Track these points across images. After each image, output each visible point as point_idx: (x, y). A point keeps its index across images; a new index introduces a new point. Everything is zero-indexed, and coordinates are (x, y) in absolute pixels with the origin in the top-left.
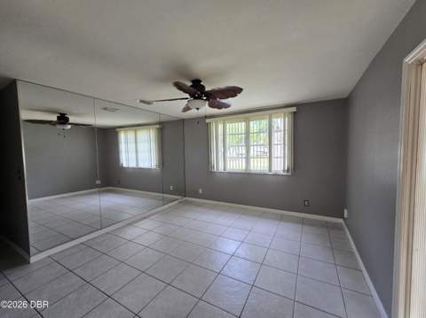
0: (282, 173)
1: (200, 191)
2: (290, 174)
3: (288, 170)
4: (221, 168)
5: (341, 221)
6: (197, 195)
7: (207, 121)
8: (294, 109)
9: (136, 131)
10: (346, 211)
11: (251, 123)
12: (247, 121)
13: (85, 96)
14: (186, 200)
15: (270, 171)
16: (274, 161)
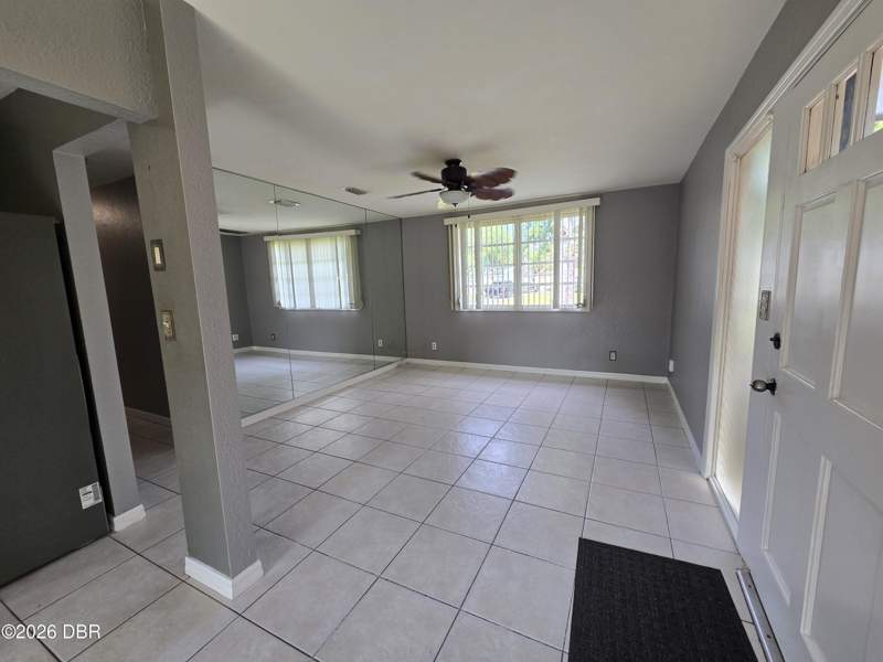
0: (575, 309)
1: (434, 346)
2: (588, 310)
3: (584, 305)
4: (471, 304)
5: (664, 380)
6: (427, 354)
7: (447, 222)
8: (596, 202)
9: (308, 241)
10: (671, 363)
11: (524, 225)
12: (517, 221)
13: (256, 179)
14: (407, 363)
15: (556, 305)
16: (562, 289)
